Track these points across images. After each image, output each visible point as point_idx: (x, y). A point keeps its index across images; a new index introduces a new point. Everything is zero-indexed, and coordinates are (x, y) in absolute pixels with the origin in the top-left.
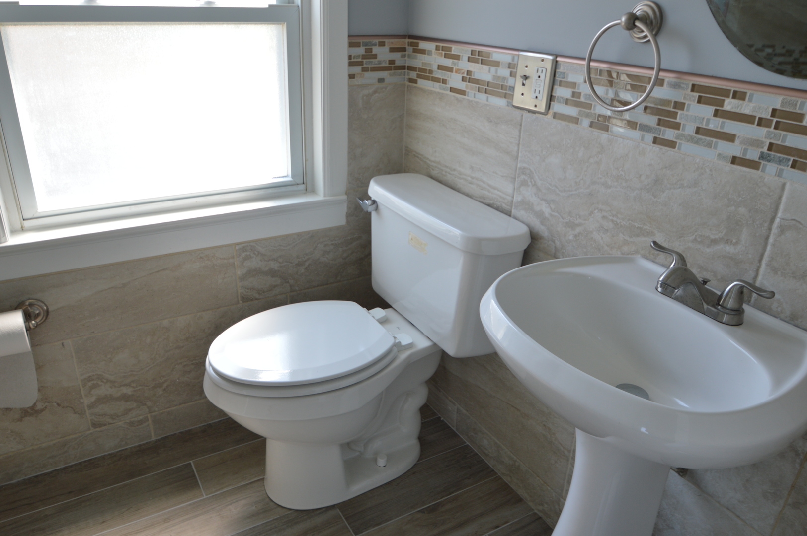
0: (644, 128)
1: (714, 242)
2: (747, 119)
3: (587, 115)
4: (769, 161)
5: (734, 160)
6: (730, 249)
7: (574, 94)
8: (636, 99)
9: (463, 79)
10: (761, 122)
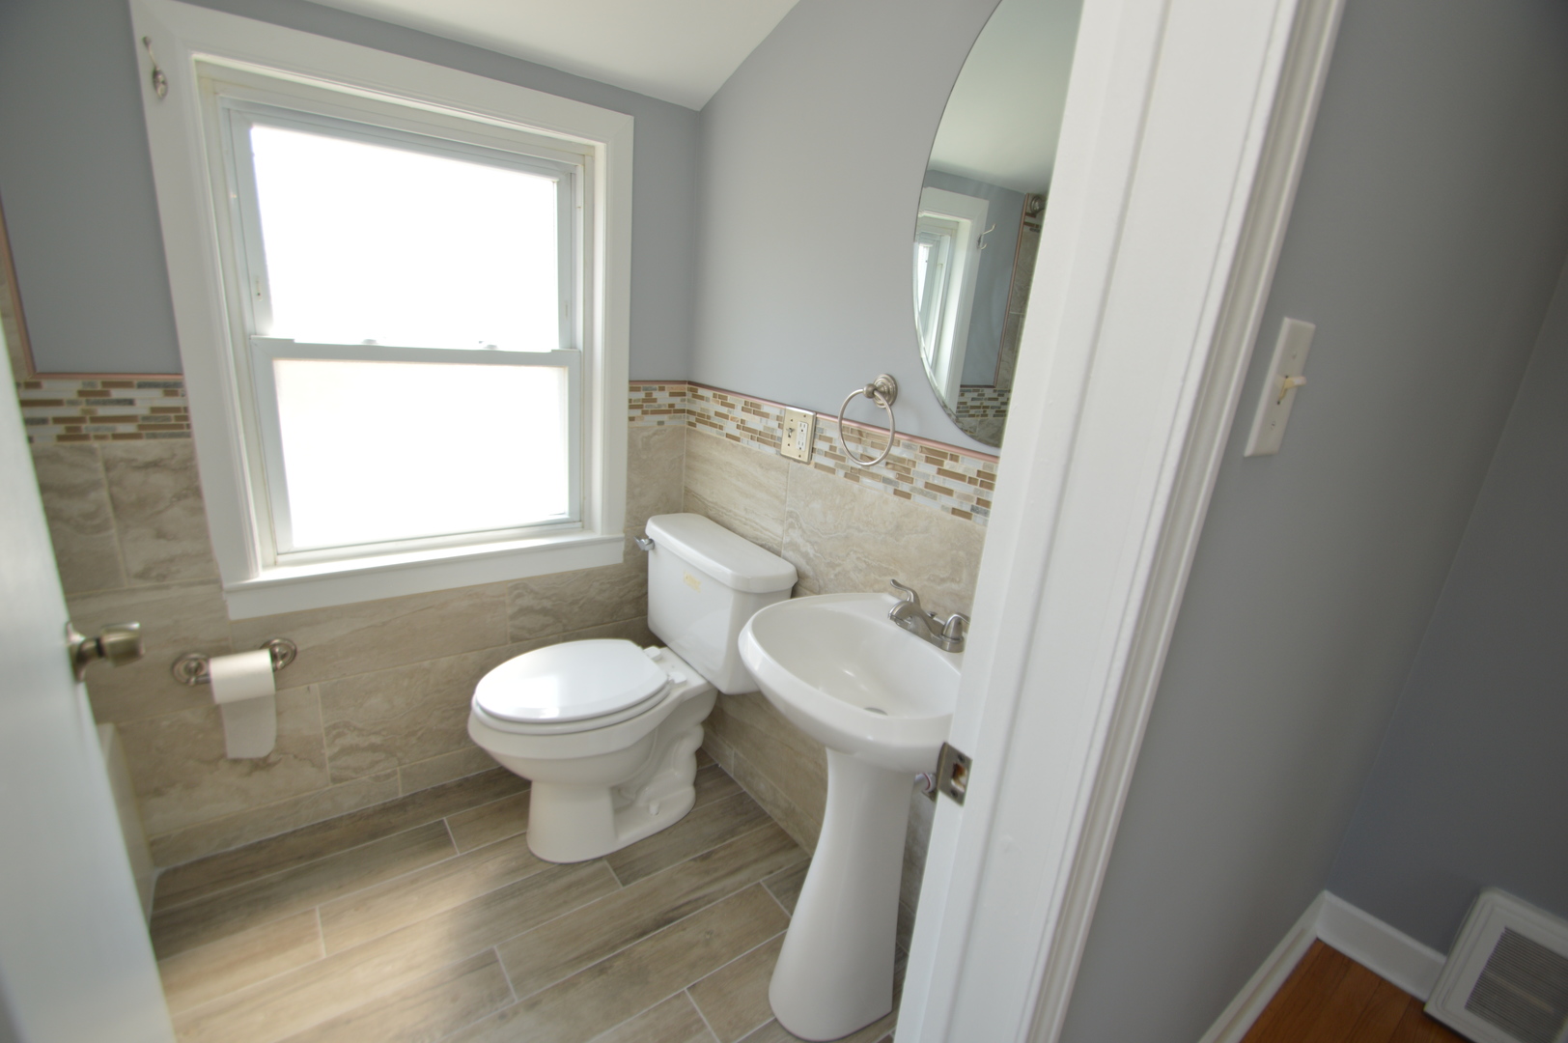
0: (886, 481)
1: (943, 580)
2: (960, 477)
3: (842, 467)
4: (978, 513)
5: (955, 511)
6: (954, 586)
7: (831, 448)
8: (878, 455)
9: (738, 427)
10: (972, 481)
